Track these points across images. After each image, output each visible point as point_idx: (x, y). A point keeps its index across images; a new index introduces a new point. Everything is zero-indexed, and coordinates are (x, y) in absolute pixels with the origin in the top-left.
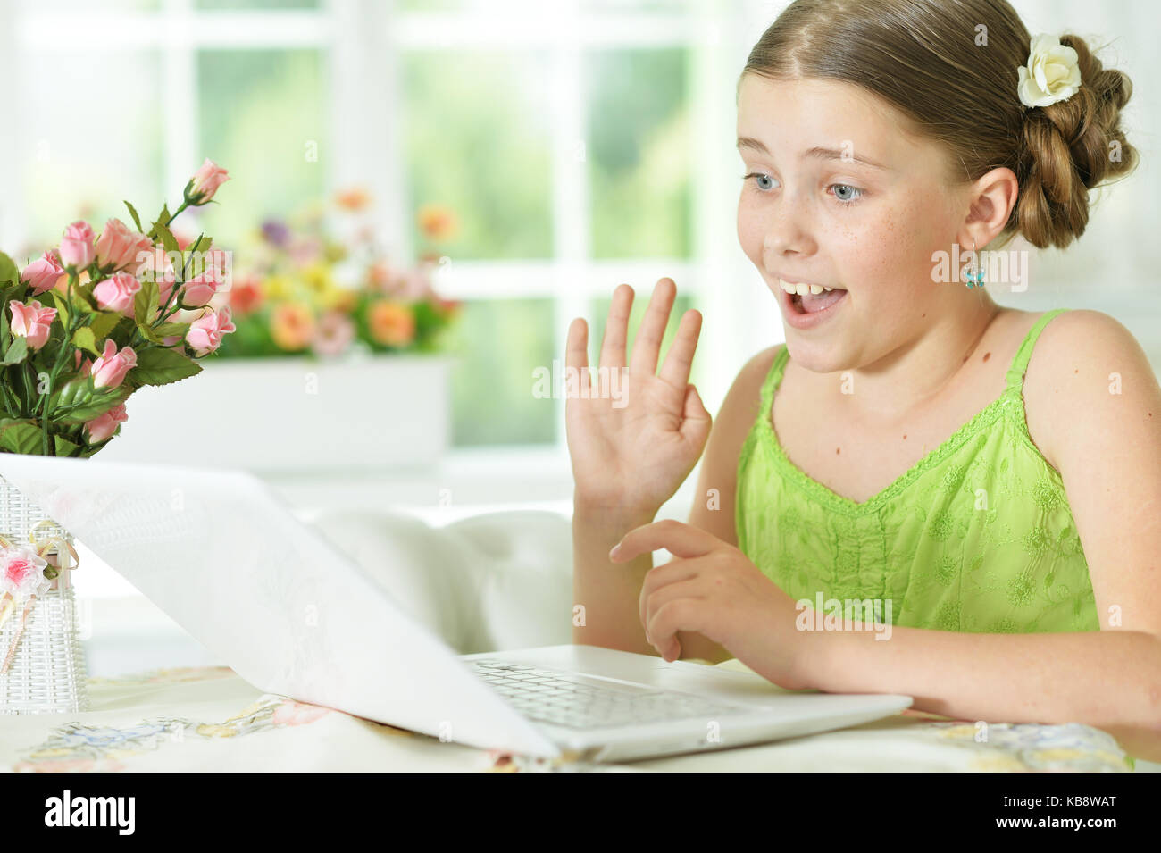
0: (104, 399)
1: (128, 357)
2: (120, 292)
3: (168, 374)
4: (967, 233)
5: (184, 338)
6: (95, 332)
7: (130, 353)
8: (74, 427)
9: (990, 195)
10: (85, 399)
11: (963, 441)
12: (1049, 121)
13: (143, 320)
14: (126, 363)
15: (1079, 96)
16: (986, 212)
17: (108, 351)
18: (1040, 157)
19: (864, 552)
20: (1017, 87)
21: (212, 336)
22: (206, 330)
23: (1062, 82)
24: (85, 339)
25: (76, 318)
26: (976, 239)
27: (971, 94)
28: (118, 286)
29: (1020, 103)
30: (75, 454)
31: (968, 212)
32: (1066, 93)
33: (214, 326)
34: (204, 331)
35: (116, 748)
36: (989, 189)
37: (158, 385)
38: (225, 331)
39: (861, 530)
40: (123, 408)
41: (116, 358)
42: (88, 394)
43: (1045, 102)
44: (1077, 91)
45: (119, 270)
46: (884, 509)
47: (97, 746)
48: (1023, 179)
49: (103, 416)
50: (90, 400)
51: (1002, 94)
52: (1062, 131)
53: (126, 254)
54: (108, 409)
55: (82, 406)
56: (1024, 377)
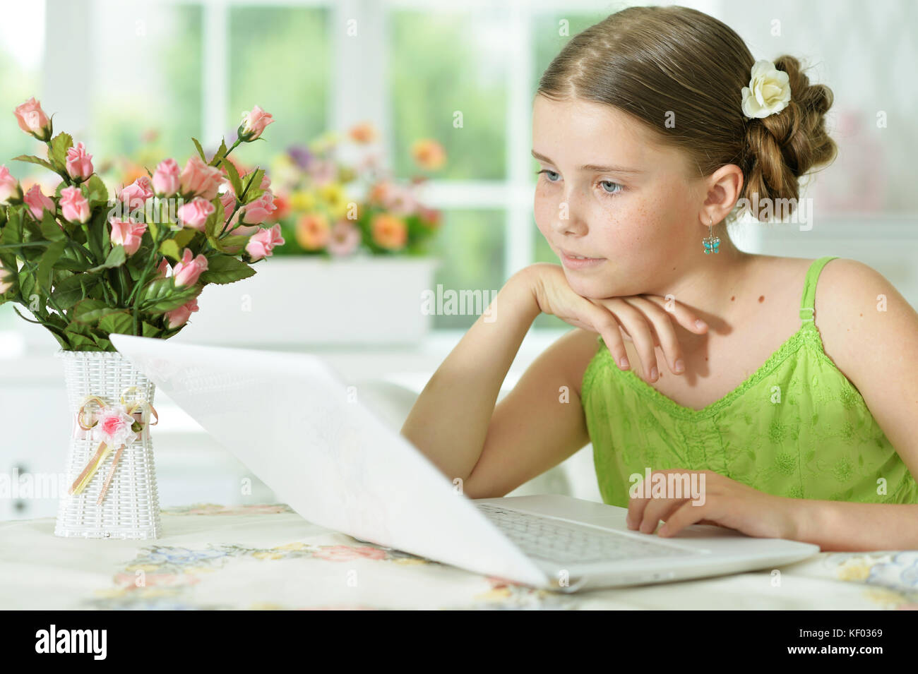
0: (182, 295)
1: (201, 263)
2: (199, 213)
3: (231, 276)
4: (706, 213)
5: (244, 247)
6: (178, 243)
7: (203, 259)
8: (156, 316)
9: (723, 184)
10: (167, 294)
11: (776, 365)
12: (766, 129)
13: (212, 233)
14: (200, 268)
15: (788, 110)
16: (720, 195)
17: (186, 257)
18: (759, 156)
19: (708, 447)
20: (741, 104)
21: (267, 247)
22: (262, 242)
23: (776, 98)
24: (170, 248)
25: (163, 232)
26: (712, 217)
27: (705, 111)
28: (198, 209)
29: (742, 115)
30: (158, 336)
31: (706, 197)
32: (778, 108)
33: (269, 240)
34: (261, 244)
35: (191, 565)
36: (722, 179)
37: (222, 284)
38: (276, 244)
39: (702, 431)
40: (195, 301)
41: (192, 264)
42: (170, 291)
43: (763, 113)
44: (787, 105)
45: (197, 196)
46: (718, 415)
47: (175, 564)
48: (747, 173)
49: (181, 307)
50: (170, 295)
51: (729, 109)
52: (775, 136)
53: (204, 184)
54: (184, 302)
55: (165, 300)
56: (814, 314)
